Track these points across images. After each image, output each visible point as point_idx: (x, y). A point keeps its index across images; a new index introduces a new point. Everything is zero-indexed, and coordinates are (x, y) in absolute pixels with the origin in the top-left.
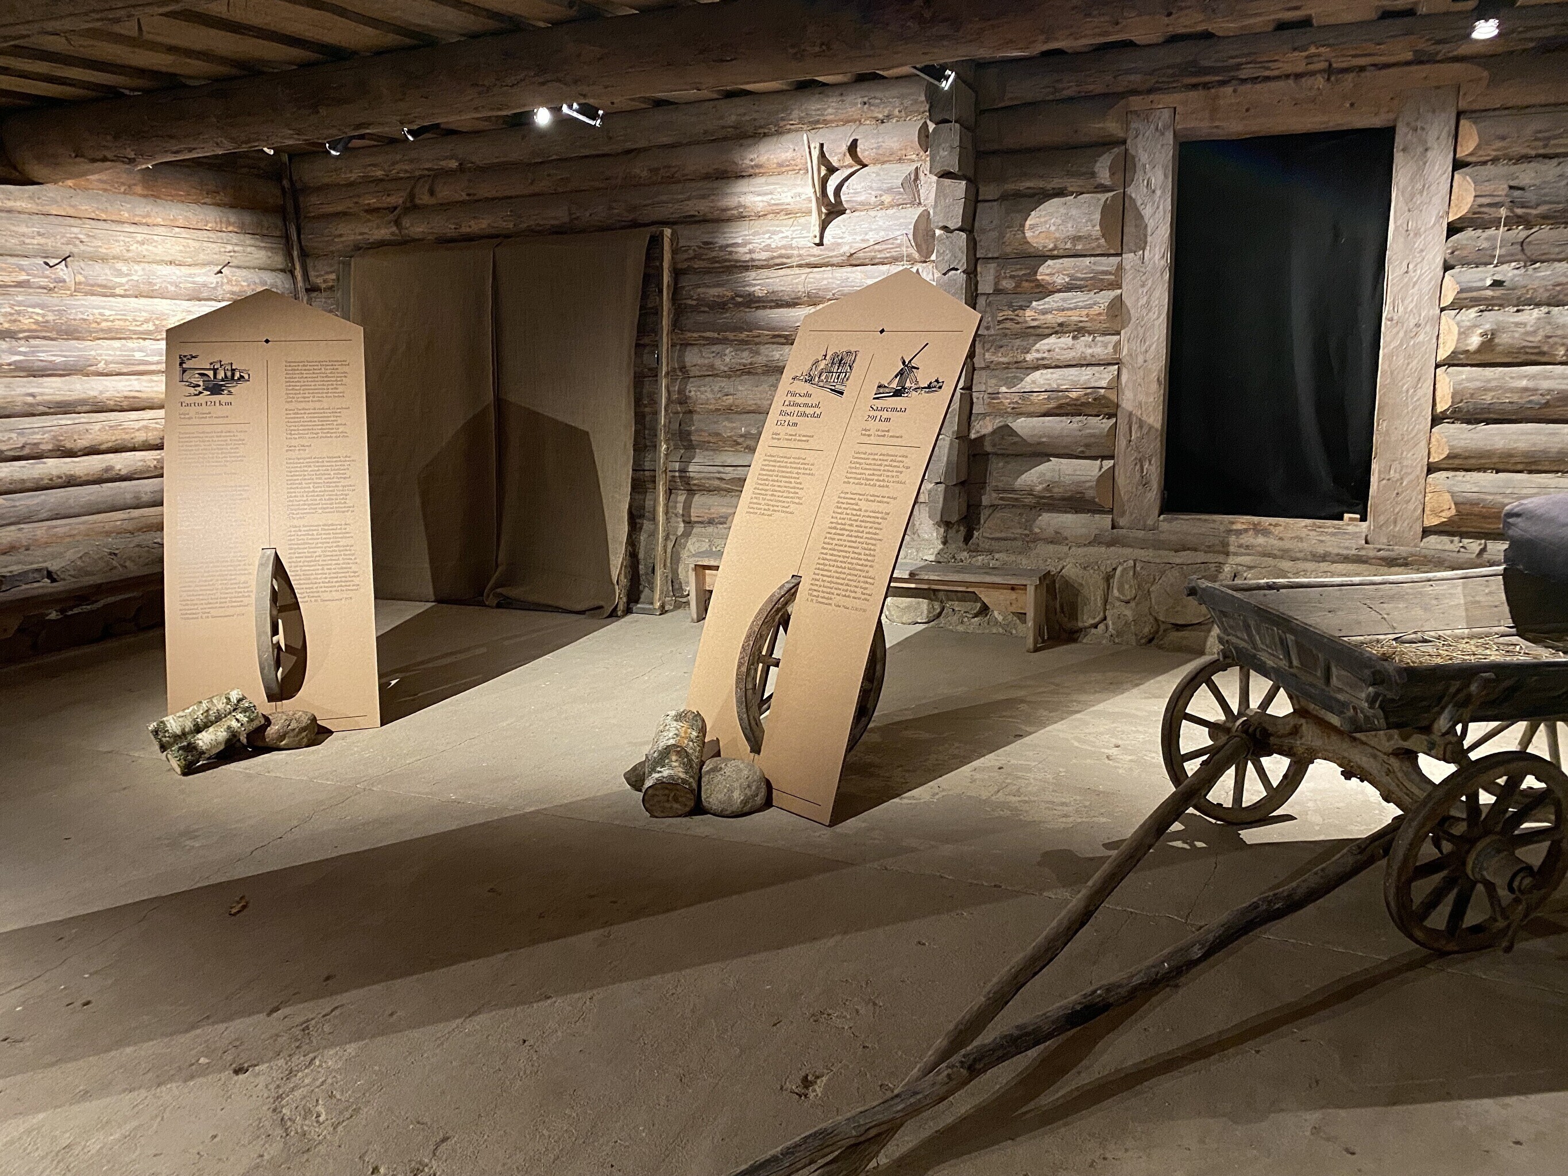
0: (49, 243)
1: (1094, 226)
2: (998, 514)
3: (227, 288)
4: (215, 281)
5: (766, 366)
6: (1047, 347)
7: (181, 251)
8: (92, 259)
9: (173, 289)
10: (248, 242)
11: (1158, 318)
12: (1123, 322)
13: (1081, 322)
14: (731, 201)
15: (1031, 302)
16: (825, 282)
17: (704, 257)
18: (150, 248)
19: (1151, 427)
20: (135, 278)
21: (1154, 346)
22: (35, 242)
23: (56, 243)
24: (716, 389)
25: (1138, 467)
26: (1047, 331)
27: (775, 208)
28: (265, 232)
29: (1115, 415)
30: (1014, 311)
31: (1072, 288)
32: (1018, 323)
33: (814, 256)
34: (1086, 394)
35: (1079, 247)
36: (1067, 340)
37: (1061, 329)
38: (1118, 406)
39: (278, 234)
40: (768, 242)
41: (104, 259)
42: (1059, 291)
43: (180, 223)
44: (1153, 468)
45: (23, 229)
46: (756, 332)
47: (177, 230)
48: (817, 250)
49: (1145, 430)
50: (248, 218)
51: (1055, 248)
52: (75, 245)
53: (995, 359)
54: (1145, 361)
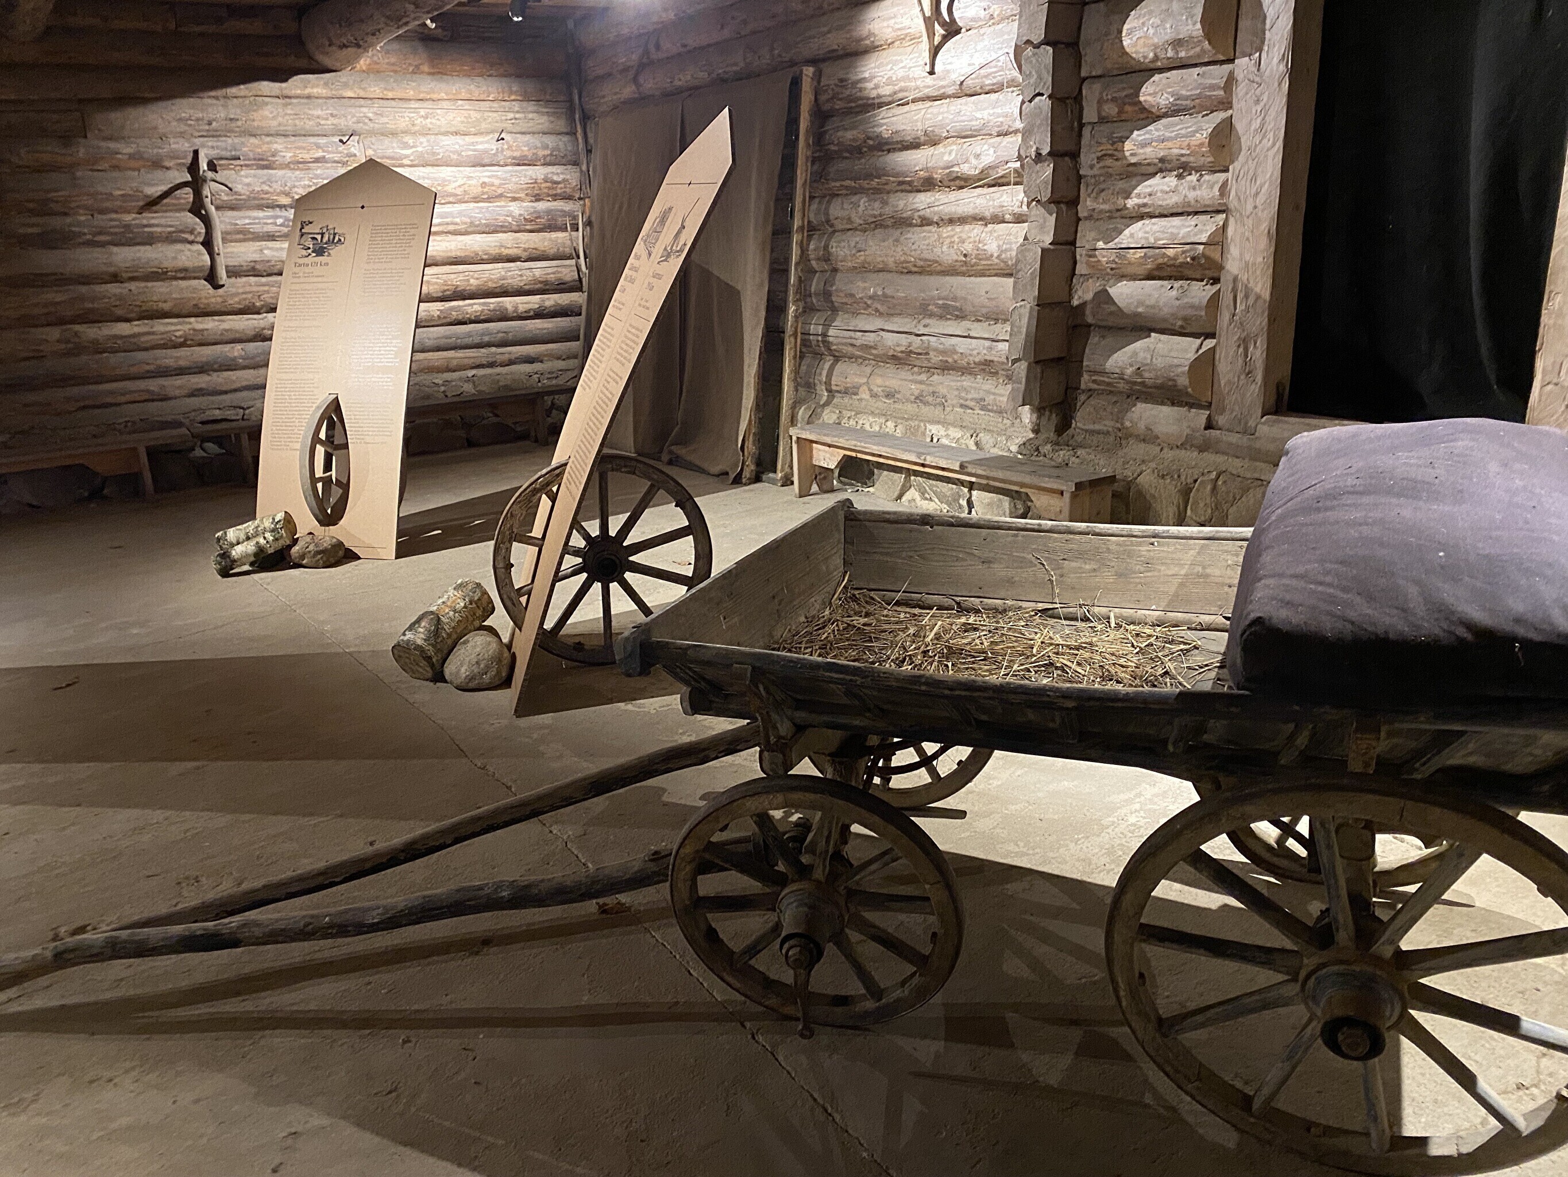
0: (342, 122)
1: (1194, 24)
2: (1093, 401)
3: (508, 153)
4: (495, 148)
5: (892, 217)
6: (1148, 190)
7: (462, 122)
8: (382, 134)
9: (455, 157)
10: (530, 109)
11: (1274, 144)
12: (1231, 155)
13: (1182, 155)
14: (864, 30)
15: (1132, 132)
16: (940, 118)
17: (840, 96)
18: (434, 121)
19: (1258, 297)
20: (420, 149)
21: (1266, 186)
22: (329, 122)
23: (347, 122)
24: (853, 244)
25: (1241, 350)
26: (1151, 170)
27: (899, 33)
28: (548, 97)
29: (1216, 281)
30: (1112, 145)
31: (1178, 111)
32: (1117, 160)
33: (929, 87)
34: (1184, 252)
35: (1182, 54)
36: (1171, 181)
37: (1162, 166)
38: (1221, 268)
39: (562, 98)
40: (890, 73)
41: (394, 134)
42: (1165, 115)
43: (463, 95)
44: (1258, 352)
45: (318, 112)
46: (884, 179)
47: (460, 102)
48: (930, 80)
49: (1251, 301)
50: (531, 86)
51: (1156, 58)
52: (365, 124)
53: (1095, 205)
54: (1255, 207)
